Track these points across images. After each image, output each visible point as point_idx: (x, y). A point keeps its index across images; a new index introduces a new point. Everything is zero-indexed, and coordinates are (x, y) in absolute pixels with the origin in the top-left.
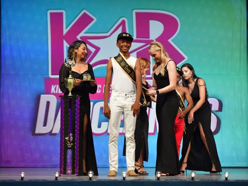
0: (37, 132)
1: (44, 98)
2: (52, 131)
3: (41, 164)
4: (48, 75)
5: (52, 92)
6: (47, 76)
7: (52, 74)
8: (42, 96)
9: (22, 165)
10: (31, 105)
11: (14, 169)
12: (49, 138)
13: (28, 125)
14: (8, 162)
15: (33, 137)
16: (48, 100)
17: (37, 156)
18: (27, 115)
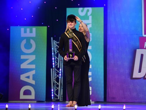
0: (134, 77)
1: (139, 52)
2: (145, 76)
3: (137, 100)
4: (142, 34)
5: (145, 47)
6: (141, 36)
7: (145, 34)
8: (137, 50)
9: (124, 100)
10: (130, 57)
11: (118, 103)
12: (143, 81)
13: (127, 71)
14: (114, 98)
15: (132, 80)
16: (142, 53)
17: (135, 94)
18: (127, 64)
